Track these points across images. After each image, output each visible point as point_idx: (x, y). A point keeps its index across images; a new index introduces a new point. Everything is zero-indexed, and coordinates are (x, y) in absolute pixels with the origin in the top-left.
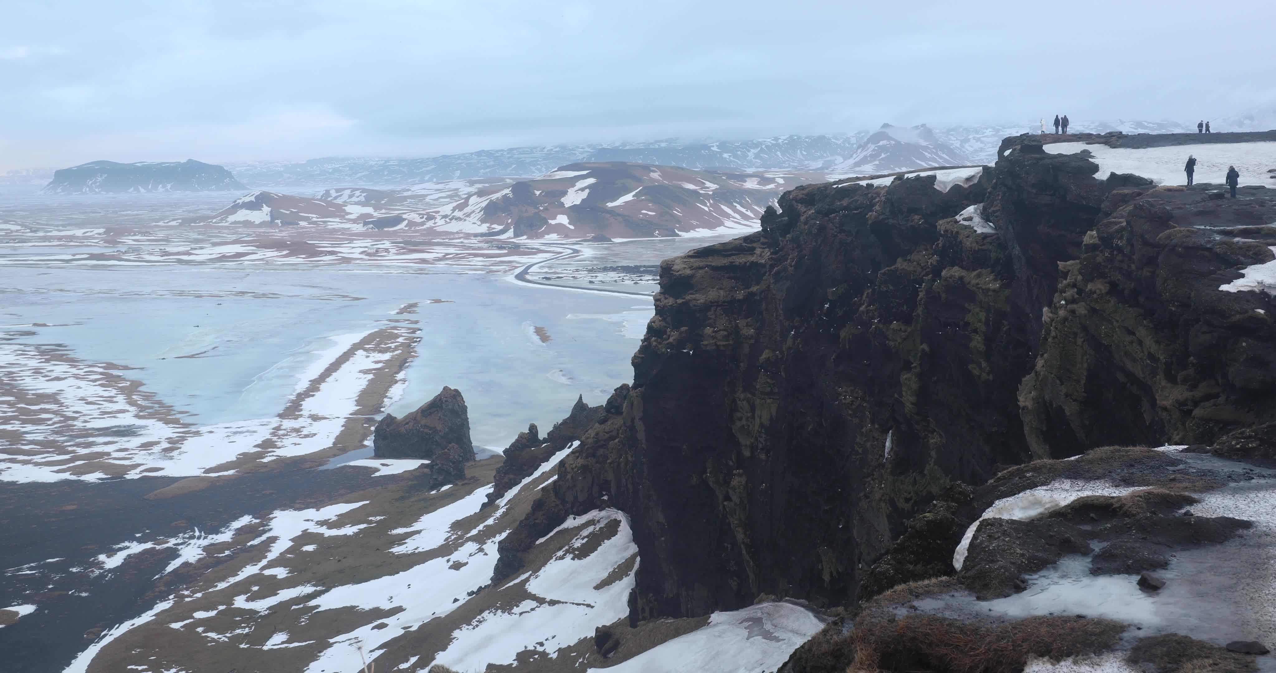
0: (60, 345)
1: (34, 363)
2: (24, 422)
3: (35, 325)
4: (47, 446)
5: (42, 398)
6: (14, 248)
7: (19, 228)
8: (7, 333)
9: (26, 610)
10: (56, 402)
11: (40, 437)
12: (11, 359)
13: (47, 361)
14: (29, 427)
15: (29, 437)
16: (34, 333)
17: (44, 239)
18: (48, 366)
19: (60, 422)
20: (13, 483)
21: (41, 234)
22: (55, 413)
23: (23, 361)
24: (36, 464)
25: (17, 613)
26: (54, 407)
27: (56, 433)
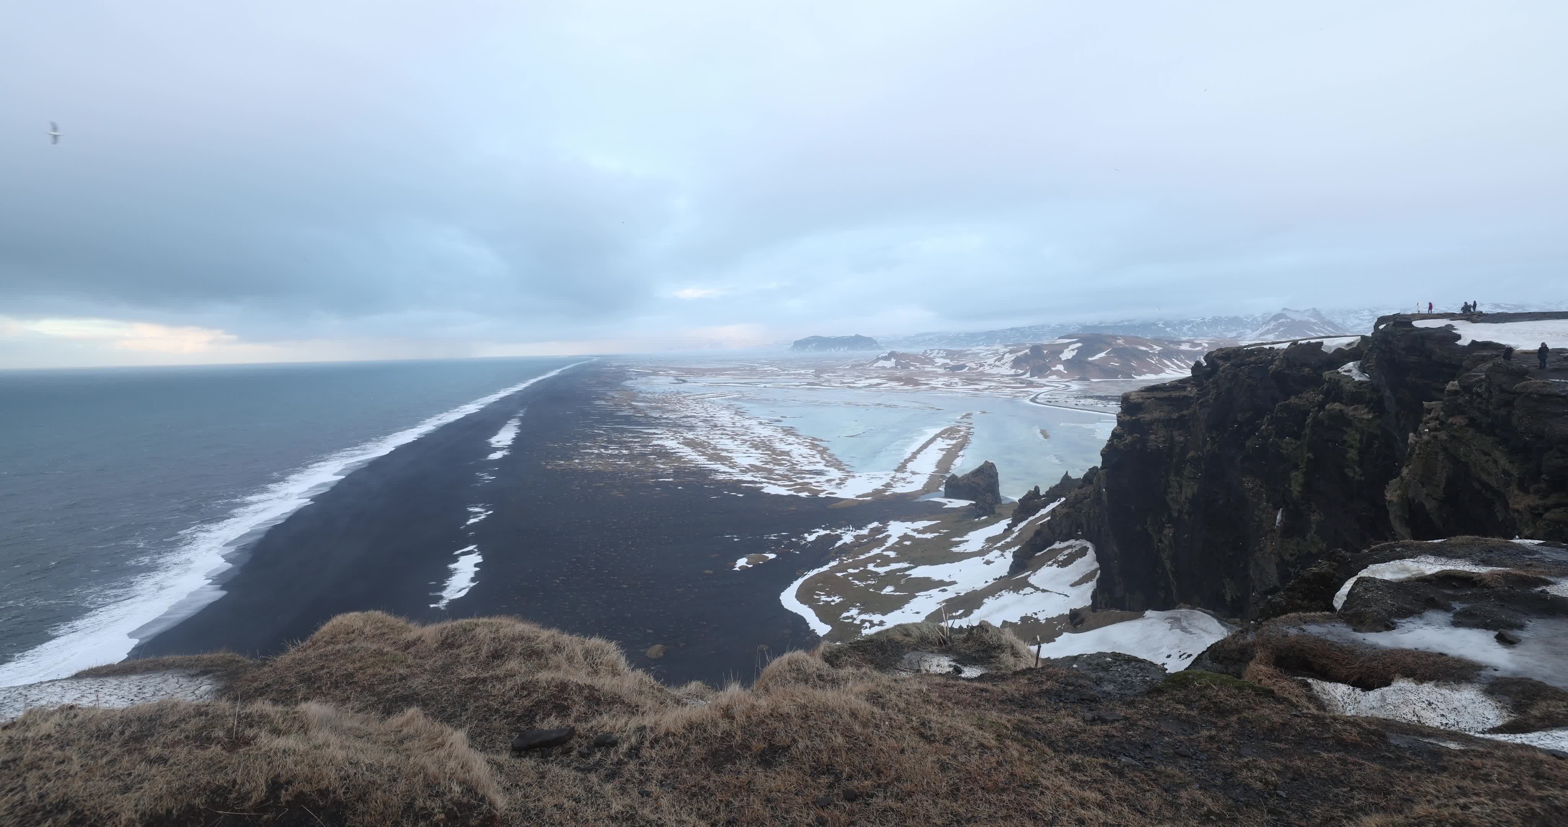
1: (780, 436)
2: (775, 464)
4: (785, 477)
5: (783, 453)
6: (774, 379)
7: (777, 369)
9: (772, 556)
10: (789, 455)
11: (781, 473)
12: (771, 433)
13: (786, 435)
14: (777, 467)
15: (777, 472)
16: (780, 421)
17: (787, 375)
18: (786, 438)
19: (790, 465)
21: (786, 372)
22: (788, 461)
23: (775, 434)
24: (779, 485)
25: (768, 557)
26: (788, 458)
27: (788, 471)
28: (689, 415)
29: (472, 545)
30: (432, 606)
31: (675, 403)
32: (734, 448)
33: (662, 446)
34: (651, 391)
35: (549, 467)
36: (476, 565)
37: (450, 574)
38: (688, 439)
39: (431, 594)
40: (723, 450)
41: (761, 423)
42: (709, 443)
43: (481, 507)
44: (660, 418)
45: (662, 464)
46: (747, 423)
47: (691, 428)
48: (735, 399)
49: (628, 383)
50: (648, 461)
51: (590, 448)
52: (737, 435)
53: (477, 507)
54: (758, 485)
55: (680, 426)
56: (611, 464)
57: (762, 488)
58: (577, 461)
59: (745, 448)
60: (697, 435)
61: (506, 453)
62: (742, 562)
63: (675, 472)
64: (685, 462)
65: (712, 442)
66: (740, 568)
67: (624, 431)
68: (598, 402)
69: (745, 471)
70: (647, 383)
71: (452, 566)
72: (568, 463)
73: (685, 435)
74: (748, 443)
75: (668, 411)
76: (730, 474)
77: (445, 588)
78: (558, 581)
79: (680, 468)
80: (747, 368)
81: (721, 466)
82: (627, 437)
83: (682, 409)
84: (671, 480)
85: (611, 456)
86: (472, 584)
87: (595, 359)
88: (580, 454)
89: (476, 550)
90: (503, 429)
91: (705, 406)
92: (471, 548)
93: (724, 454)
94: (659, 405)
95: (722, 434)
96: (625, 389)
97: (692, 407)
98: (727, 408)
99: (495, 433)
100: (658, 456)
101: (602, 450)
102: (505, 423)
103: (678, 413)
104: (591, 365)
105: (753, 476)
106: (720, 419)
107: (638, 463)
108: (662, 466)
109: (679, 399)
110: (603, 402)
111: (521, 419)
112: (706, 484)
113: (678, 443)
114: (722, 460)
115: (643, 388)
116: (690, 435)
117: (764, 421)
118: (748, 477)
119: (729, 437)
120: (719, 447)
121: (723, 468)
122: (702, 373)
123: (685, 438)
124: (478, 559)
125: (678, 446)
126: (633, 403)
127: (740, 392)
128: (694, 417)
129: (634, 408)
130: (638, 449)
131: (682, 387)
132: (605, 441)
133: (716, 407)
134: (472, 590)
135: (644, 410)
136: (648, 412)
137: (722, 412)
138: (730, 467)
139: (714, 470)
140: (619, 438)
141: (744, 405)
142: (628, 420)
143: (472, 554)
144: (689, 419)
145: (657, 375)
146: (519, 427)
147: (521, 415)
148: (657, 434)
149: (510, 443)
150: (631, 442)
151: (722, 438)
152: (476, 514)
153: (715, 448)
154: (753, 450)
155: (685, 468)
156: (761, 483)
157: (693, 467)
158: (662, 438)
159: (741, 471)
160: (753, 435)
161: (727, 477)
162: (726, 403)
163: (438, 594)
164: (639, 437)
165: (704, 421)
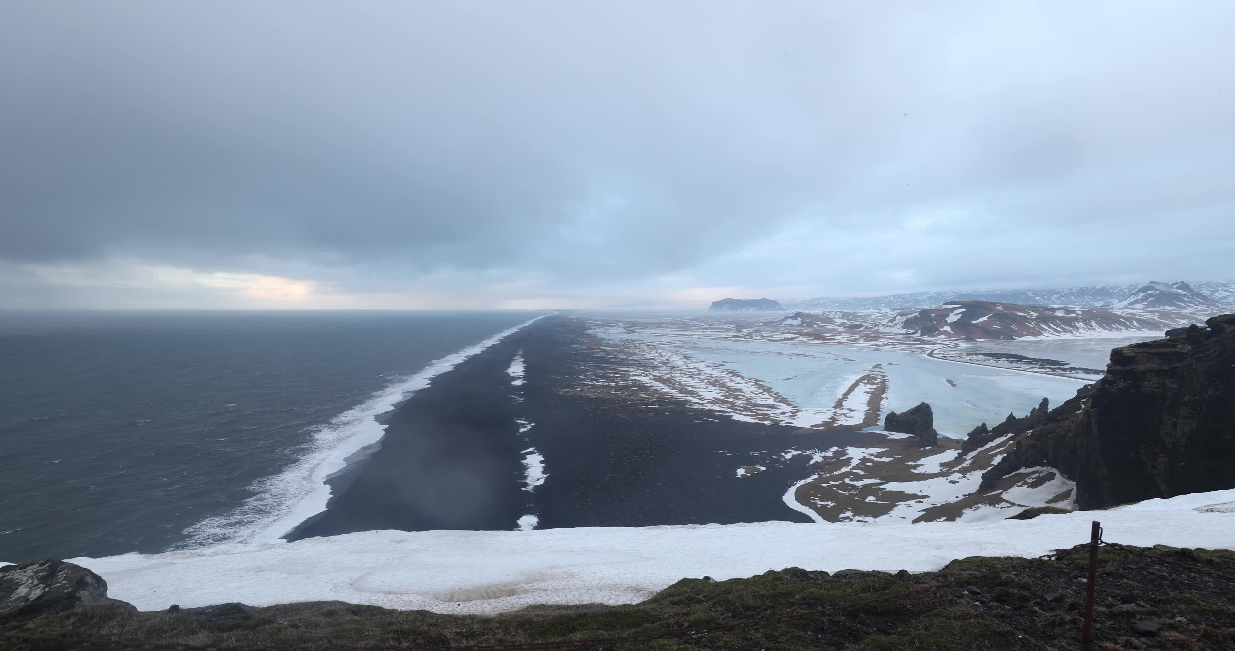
1: (728, 377)
2: (733, 398)
4: (744, 408)
5: (736, 390)
9: (763, 468)
10: (741, 392)
11: (741, 405)
12: (720, 374)
13: (732, 376)
14: (736, 401)
15: (737, 404)
18: (733, 378)
19: (746, 400)
22: (743, 396)
23: (724, 375)
24: (743, 415)
25: (760, 469)
26: (742, 394)
27: (745, 404)
28: (649, 358)
29: (531, 447)
30: (523, 489)
31: (633, 348)
32: (695, 384)
33: (639, 381)
34: (611, 338)
35: (561, 393)
36: (541, 462)
37: (526, 467)
38: (656, 376)
39: (518, 481)
40: (688, 386)
41: (708, 366)
42: (674, 380)
43: (524, 420)
44: (627, 359)
45: (645, 394)
46: (696, 366)
47: (655, 368)
49: (590, 332)
50: (633, 393)
51: (584, 380)
52: (693, 374)
53: (521, 420)
54: (728, 414)
55: (645, 366)
56: (607, 393)
57: (732, 416)
58: (579, 389)
59: (704, 385)
60: (662, 373)
61: (524, 382)
62: (741, 472)
63: (658, 401)
64: (661, 394)
65: (677, 379)
66: (741, 475)
67: (603, 368)
68: (574, 346)
69: (713, 403)
70: (605, 332)
71: (524, 462)
72: (573, 391)
73: (652, 373)
74: (705, 381)
75: (632, 354)
76: (701, 404)
77: (526, 477)
78: (608, 477)
79: (660, 398)
81: (691, 398)
82: (609, 373)
83: (641, 353)
84: (657, 407)
85: (603, 387)
86: (545, 476)
87: (556, 313)
88: (579, 385)
89: (535, 451)
90: (513, 363)
91: (659, 352)
92: (531, 449)
93: (689, 389)
94: (622, 349)
95: (681, 374)
96: (589, 336)
97: (648, 351)
98: (677, 353)
99: (509, 367)
100: (639, 389)
101: (595, 382)
102: (513, 359)
103: (640, 356)
104: (555, 317)
105: (720, 407)
106: (674, 362)
107: (626, 393)
108: (646, 396)
109: (635, 346)
110: (578, 346)
111: (523, 356)
112: (687, 411)
113: (650, 379)
114: (692, 393)
115: (603, 336)
116: (656, 373)
118: (717, 407)
119: (687, 376)
120: (684, 383)
121: (693, 400)
122: (645, 325)
123: (653, 376)
124: (541, 458)
125: (651, 381)
126: (602, 347)
128: (653, 359)
129: (604, 351)
130: (621, 383)
131: (634, 336)
132: (593, 376)
133: (667, 352)
134: (546, 479)
135: (612, 353)
136: (615, 354)
137: (673, 356)
138: (698, 399)
139: (689, 401)
140: (603, 374)
142: (602, 360)
143: (534, 454)
144: (650, 361)
145: (611, 326)
146: (525, 362)
147: (521, 353)
148: (631, 372)
149: (522, 374)
150: (613, 377)
151: (682, 377)
152: (523, 426)
153: (680, 384)
154: (712, 387)
155: (665, 398)
156: (729, 412)
157: (670, 398)
158: (635, 375)
159: (708, 402)
160: (707, 375)
161: (701, 407)
162: (674, 350)
163: (523, 481)
164: (618, 374)
165: (662, 363)
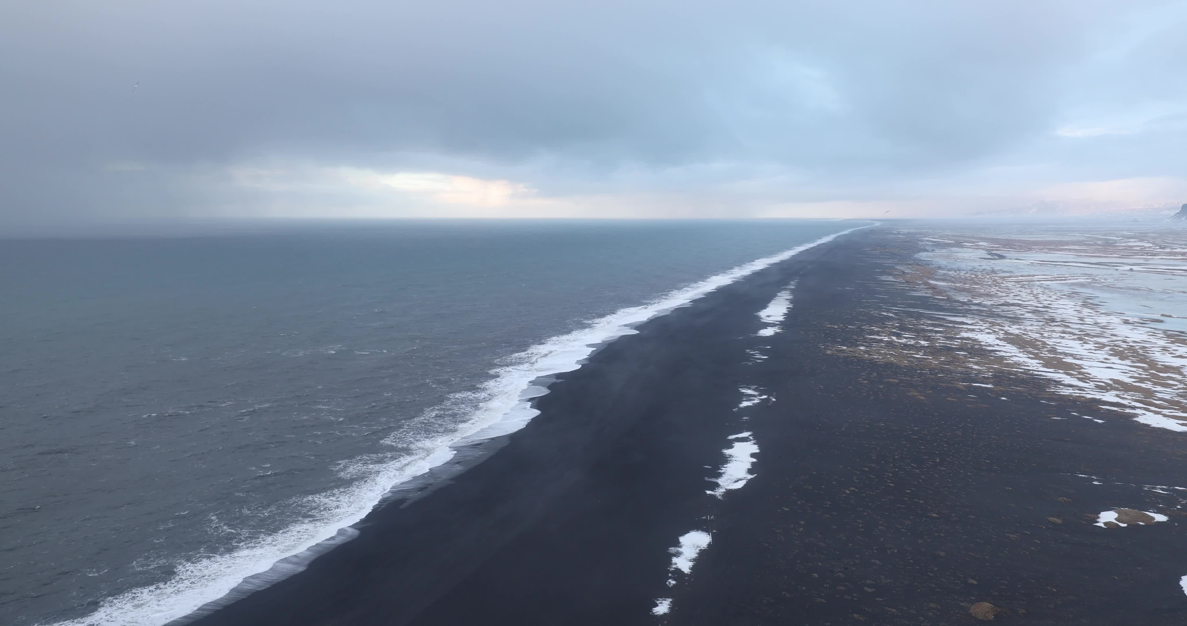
0: (1183, 332)
1: (1162, 343)
2: (1155, 384)
3: (1162, 315)
4: (1172, 404)
5: (1168, 369)
6: (1146, 260)
7: (1151, 245)
8: (1141, 319)
9: (1160, 518)
10: (1181, 373)
11: (1168, 397)
12: (1145, 337)
13: (1173, 342)
14: (1159, 388)
15: (1159, 395)
16: (1162, 321)
17: (1170, 254)
18: (1173, 347)
19: (1183, 388)
20: (1147, 426)
21: (1168, 250)
22: (1179, 381)
23: (1152, 339)
24: (1165, 416)
25: (1153, 518)
26: (1179, 377)
27: (1181, 396)
28: (1011, 302)
29: (747, 431)
30: (708, 492)
31: (989, 285)
32: (1085, 353)
33: (975, 340)
34: (954, 267)
35: (829, 352)
36: (753, 455)
37: (725, 460)
38: (1011, 334)
39: (706, 479)
40: (1066, 354)
41: (1126, 322)
42: (1044, 343)
43: (755, 390)
44: (969, 303)
45: (976, 363)
46: (1103, 320)
47: (1016, 320)
48: (1082, 285)
49: (923, 256)
50: (956, 358)
51: (878, 333)
52: (1088, 335)
53: (749, 388)
54: (1128, 411)
55: (999, 316)
56: (906, 357)
57: (1136, 415)
58: (862, 348)
59: (1102, 355)
60: (1025, 330)
61: (778, 331)
62: (1108, 517)
63: (995, 376)
64: (1008, 365)
65: (1050, 342)
66: (1105, 524)
67: (919, 316)
68: (884, 278)
69: (1105, 388)
70: (948, 257)
71: (727, 452)
72: (851, 349)
73: (1006, 328)
74: (1107, 348)
75: (981, 295)
76: (1081, 389)
77: (720, 475)
78: (847, 491)
79: (1002, 372)
80: (1099, 242)
81: (1064, 376)
82: (925, 324)
83: (1000, 294)
84: (990, 386)
85: (906, 346)
86: (750, 477)
87: (878, 224)
88: (865, 340)
89: (751, 438)
90: (773, 302)
91: (1035, 292)
92: (746, 434)
93: (1069, 360)
94: (967, 286)
95: (1064, 332)
96: (918, 263)
97: (1016, 291)
98: (1070, 296)
99: (765, 307)
100: (970, 353)
101: (894, 338)
102: (776, 296)
103: (995, 299)
104: (872, 231)
105: (1118, 396)
106: (1059, 311)
107: (943, 359)
108: (976, 367)
109: (995, 281)
110: (891, 278)
111: (793, 291)
112: (1043, 399)
113: (997, 339)
114: (1068, 368)
115: (943, 262)
116: (1014, 330)
117: (1131, 320)
118: (1110, 397)
119: (1076, 337)
120: (1060, 349)
121: (1068, 380)
122: (1027, 246)
123: (1006, 333)
124: (755, 449)
125: (998, 342)
126: (932, 282)
127: (1090, 275)
128: (1019, 305)
129: (934, 288)
130: (941, 341)
131: (998, 264)
132: (897, 327)
133: (1051, 294)
134: (749, 482)
135: (945, 291)
136: (951, 293)
137: (1062, 302)
138: (1079, 379)
139: (1055, 381)
140: (914, 325)
141: (1097, 293)
142: (924, 302)
143: (747, 441)
144: (1012, 308)
145: (962, 247)
146: (791, 301)
147: (793, 287)
148: (967, 324)
149: (781, 319)
150: (931, 331)
151: (1063, 338)
152: (749, 397)
153: (1053, 351)
154: (1115, 359)
155: (1010, 373)
156: (1134, 408)
157: (1021, 373)
158: (973, 330)
159: (1098, 387)
160: (1115, 338)
161: (1077, 393)
162: (1067, 290)
163: (714, 480)
164: (941, 326)
165: (1034, 312)
